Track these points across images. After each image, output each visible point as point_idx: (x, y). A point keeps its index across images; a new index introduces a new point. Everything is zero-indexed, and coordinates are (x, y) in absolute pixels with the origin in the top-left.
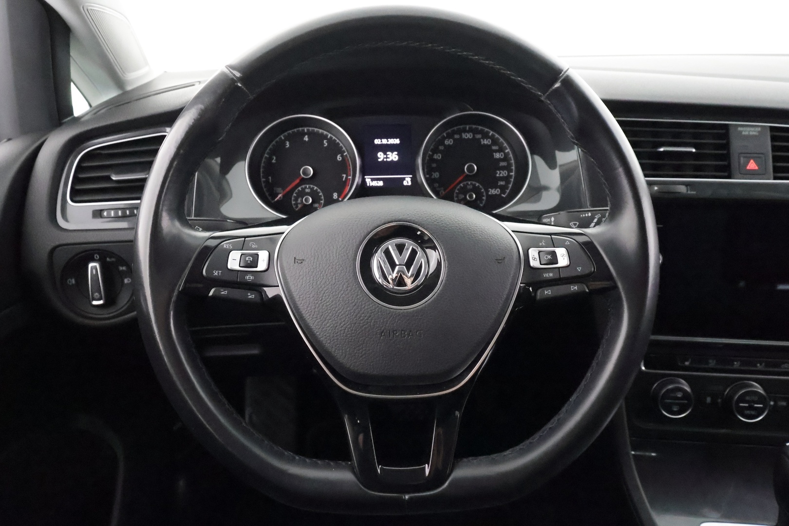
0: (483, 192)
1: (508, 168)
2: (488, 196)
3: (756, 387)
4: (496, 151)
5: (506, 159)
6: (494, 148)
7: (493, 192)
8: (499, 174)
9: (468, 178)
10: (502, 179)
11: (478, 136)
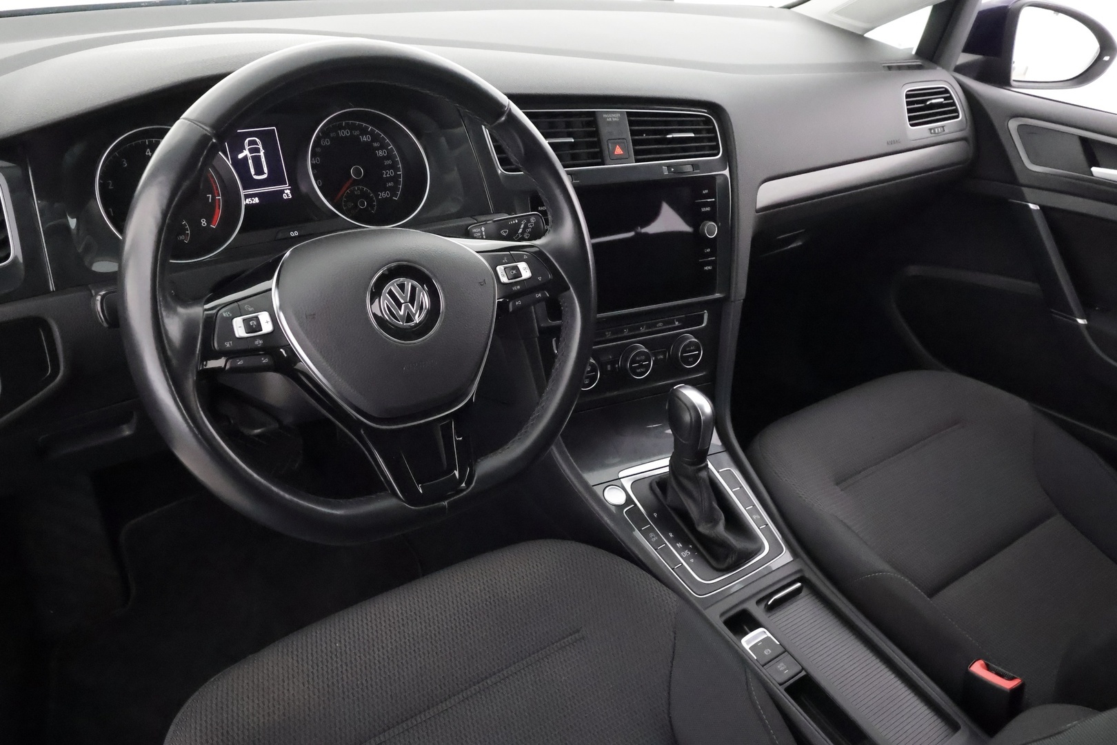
0: (372, 197)
1: (393, 166)
2: (379, 201)
3: (641, 348)
4: (378, 149)
5: (390, 156)
6: (376, 145)
7: (384, 195)
8: (386, 175)
9: (355, 182)
10: (389, 179)
11: (356, 133)
